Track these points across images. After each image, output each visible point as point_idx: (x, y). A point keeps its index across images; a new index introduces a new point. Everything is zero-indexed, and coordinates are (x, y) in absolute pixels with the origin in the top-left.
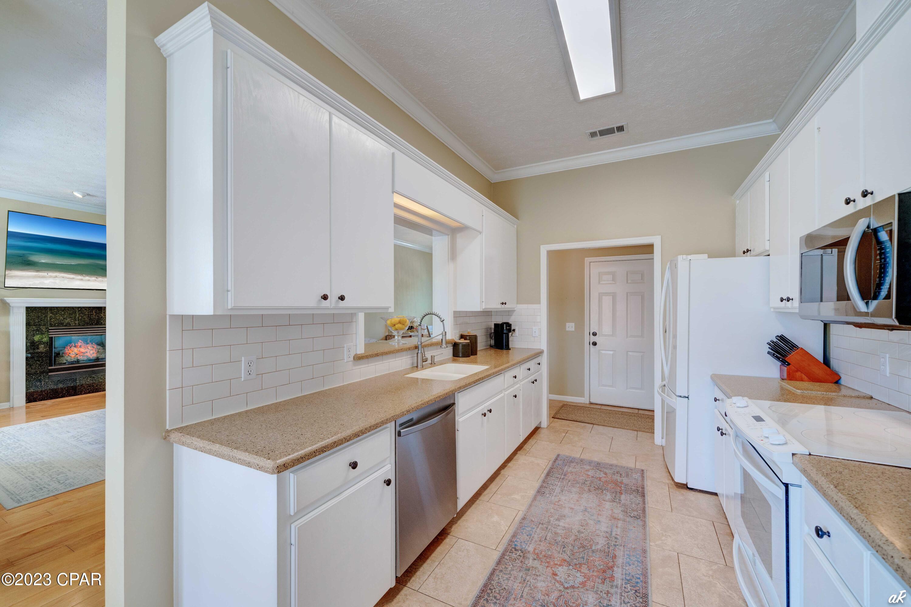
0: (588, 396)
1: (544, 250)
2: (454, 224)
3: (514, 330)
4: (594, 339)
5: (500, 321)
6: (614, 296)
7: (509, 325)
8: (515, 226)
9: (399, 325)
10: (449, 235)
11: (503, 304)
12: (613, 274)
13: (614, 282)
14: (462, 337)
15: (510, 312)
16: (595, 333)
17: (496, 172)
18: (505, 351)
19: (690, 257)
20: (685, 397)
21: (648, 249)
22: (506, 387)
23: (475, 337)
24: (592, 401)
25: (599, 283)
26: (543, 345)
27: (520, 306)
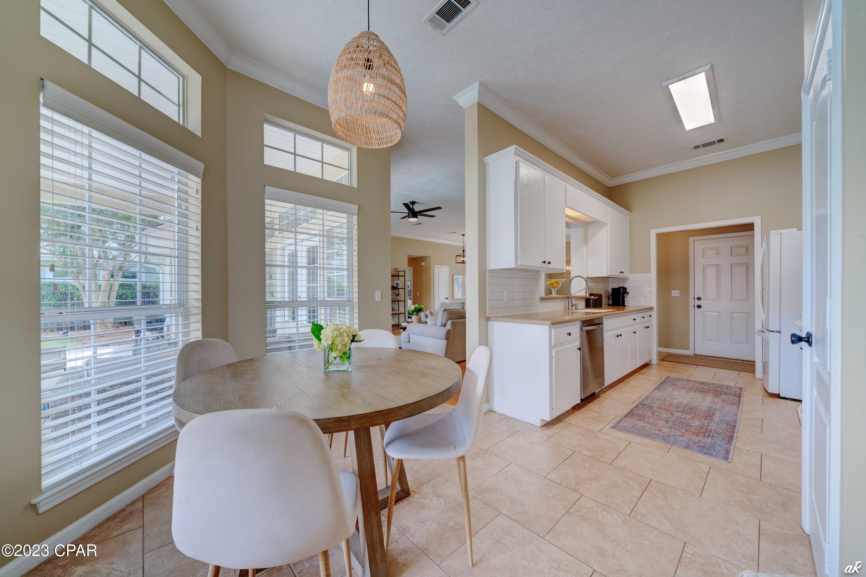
0: (693, 349)
1: (653, 234)
2: (587, 219)
3: (628, 293)
4: (698, 303)
5: (616, 286)
6: (718, 267)
7: (624, 289)
8: (629, 217)
9: (556, 284)
10: (583, 227)
11: (621, 272)
12: (718, 250)
13: (718, 256)
14: (591, 295)
15: (625, 279)
16: (699, 298)
17: (612, 179)
18: (621, 307)
19: (781, 231)
20: (778, 332)
21: (749, 227)
22: (629, 324)
23: (601, 295)
24: (697, 353)
25: (703, 256)
26: (654, 303)
27: (632, 275)
